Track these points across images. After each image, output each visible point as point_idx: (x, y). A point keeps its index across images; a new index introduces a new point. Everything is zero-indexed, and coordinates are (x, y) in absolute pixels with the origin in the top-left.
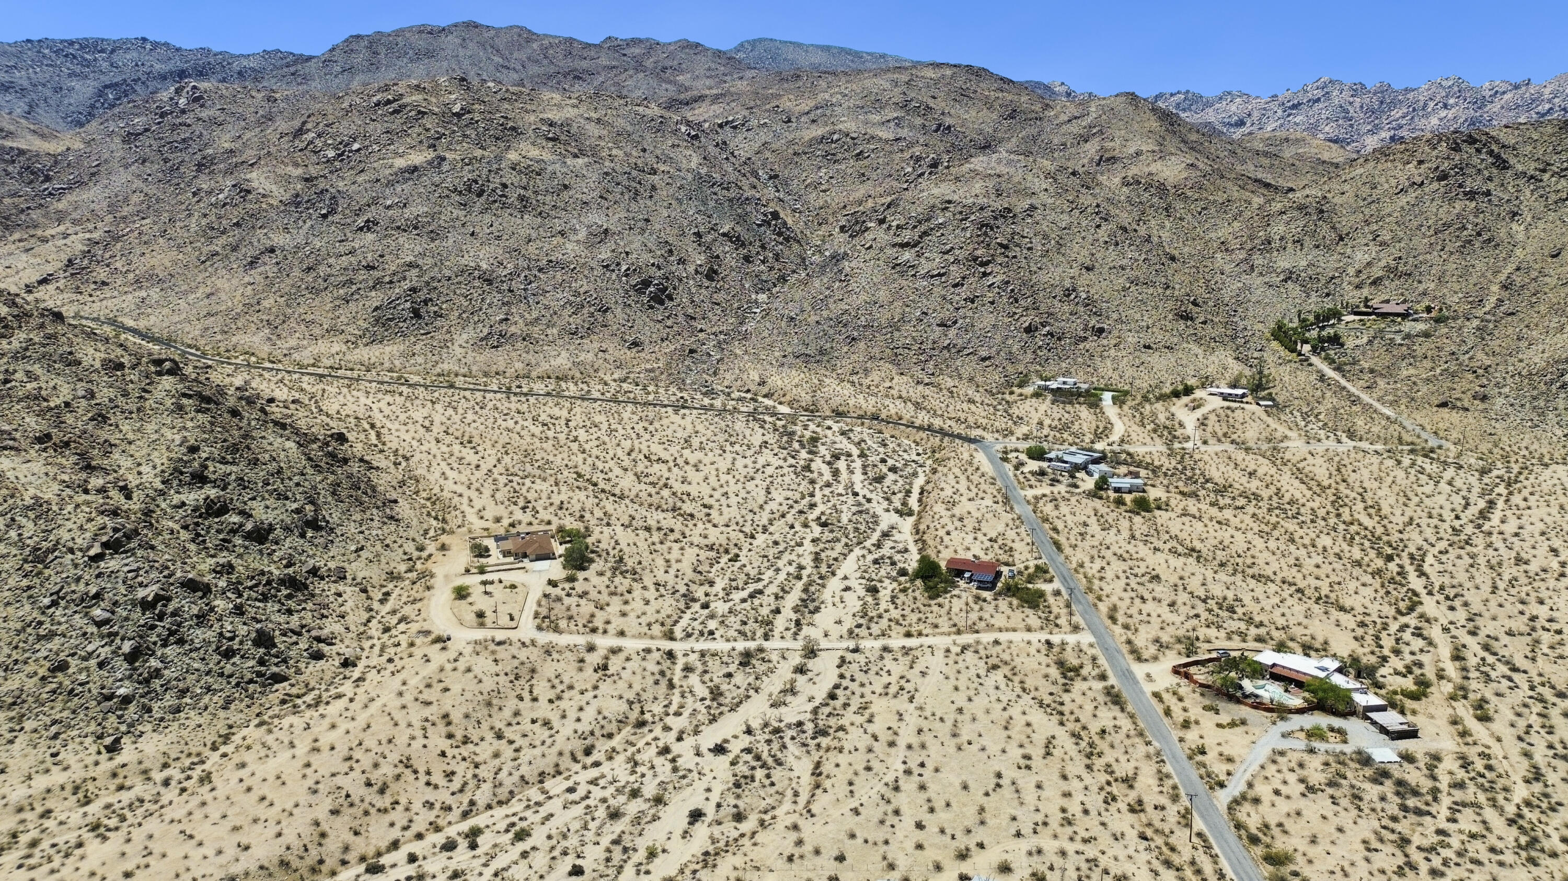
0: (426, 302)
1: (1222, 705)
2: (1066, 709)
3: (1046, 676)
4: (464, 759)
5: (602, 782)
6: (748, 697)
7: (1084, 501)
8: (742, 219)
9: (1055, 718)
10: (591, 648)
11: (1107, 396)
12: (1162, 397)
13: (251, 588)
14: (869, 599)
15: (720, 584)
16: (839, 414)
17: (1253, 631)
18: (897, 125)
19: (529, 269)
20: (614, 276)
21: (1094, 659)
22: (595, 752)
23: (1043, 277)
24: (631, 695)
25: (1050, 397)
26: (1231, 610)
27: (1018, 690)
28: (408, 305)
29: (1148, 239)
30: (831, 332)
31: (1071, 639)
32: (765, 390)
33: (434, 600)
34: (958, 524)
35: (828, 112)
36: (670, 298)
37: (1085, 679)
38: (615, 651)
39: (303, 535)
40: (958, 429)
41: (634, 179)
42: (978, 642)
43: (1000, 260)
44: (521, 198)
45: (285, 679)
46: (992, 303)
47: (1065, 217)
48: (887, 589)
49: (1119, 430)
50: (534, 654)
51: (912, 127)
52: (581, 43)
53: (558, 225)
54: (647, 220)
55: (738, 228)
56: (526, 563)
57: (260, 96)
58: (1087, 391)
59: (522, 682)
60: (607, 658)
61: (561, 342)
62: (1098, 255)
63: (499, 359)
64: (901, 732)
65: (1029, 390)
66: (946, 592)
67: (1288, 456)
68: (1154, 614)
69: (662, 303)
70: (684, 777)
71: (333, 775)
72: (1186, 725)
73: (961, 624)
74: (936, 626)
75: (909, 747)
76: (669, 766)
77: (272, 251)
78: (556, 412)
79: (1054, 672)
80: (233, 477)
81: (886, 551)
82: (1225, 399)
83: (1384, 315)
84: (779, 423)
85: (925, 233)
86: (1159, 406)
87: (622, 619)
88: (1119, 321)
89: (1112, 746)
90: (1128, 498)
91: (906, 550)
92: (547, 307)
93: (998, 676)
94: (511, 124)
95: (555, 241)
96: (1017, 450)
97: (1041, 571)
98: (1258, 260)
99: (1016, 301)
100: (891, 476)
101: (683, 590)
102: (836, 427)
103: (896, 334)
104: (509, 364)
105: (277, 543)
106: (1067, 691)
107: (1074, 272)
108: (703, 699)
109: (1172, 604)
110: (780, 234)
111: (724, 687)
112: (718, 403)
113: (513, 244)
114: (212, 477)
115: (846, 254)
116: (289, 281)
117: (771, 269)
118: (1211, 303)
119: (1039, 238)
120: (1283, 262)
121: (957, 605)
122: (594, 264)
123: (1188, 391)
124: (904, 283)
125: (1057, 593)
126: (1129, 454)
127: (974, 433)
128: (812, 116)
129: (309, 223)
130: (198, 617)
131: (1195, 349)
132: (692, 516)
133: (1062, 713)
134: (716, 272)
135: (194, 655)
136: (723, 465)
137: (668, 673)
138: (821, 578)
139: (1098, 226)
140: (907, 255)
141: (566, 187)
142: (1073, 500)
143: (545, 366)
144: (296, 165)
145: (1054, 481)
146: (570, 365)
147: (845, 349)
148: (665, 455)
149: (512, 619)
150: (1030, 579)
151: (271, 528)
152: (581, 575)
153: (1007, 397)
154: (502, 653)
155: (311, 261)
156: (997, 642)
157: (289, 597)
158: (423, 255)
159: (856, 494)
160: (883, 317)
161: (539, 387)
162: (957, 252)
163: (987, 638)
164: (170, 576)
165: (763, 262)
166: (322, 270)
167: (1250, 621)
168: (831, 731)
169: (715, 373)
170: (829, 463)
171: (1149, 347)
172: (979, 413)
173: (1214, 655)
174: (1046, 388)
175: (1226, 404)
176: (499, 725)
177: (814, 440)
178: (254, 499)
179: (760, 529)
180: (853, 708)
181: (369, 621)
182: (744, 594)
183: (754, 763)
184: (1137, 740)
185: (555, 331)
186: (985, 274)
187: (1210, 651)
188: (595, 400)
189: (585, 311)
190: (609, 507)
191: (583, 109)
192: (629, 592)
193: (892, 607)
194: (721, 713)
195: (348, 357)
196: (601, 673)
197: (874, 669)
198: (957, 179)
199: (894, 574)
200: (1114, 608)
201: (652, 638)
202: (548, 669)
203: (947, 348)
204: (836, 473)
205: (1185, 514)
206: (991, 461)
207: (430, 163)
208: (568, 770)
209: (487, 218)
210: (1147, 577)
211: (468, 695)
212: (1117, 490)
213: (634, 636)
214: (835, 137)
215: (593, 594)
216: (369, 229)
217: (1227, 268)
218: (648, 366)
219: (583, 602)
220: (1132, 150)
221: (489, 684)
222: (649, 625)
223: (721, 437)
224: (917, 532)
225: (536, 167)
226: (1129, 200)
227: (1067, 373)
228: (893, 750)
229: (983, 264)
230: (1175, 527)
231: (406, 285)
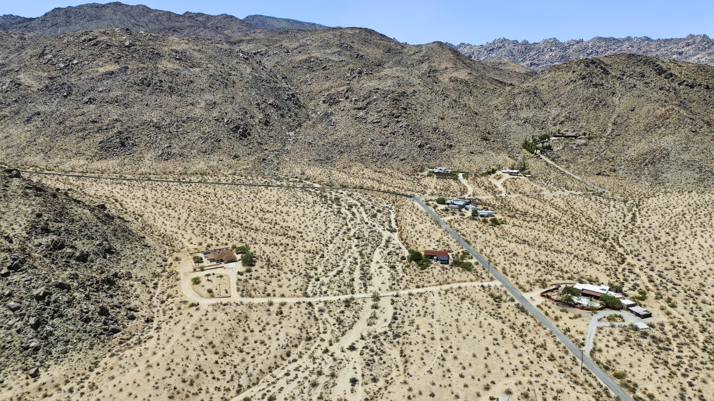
0: (127, 139)
1: (568, 309)
2: (503, 315)
3: (488, 302)
4: (227, 364)
5: (301, 369)
6: (356, 322)
7: (470, 221)
8: (277, 97)
9: (500, 320)
10: (271, 304)
11: (460, 175)
12: (483, 175)
13: (90, 286)
14: (393, 271)
15: (320, 269)
16: (344, 187)
17: (566, 276)
18: (339, 54)
19: (177, 121)
20: (221, 124)
21: (505, 292)
22: (292, 354)
23: (423, 122)
24: (299, 325)
25: (435, 176)
26: (552, 266)
27: (478, 309)
28: (118, 140)
29: (465, 106)
30: (331, 149)
31: (492, 284)
32: (305, 177)
33: (182, 285)
34: (420, 234)
35: (306, 48)
36: (249, 134)
37: (505, 302)
38: (283, 304)
39: (105, 257)
40: (402, 192)
41: (224, 78)
42: (451, 288)
43: (404, 115)
44: (170, 87)
45: (119, 331)
46: (403, 135)
47: (429, 96)
48: (399, 267)
49: (470, 190)
50: (244, 309)
51: (346, 56)
52: (175, 14)
53: (190, 100)
54: (233, 98)
55: (277, 101)
56: (223, 264)
57: (16, 37)
58: (451, 173)
59: (242, 323)
60: (280, 308)
61: (199, 157)
62: (445, 113)
63: (170, 165)
64: (434, 332)
65: (426, 173)
66: (428, 266)
67: (545, 198)
68: (522, 270)
69: (246, 137)
70: (340, 363)
71: (164, 378)
72: (556, 319)
73: (441, 280)
74: (429, 282)
75: (441, 339)
76: (331, 358)
77: (39, 114)
78: (207, 190)
79: (491, 300)
80: (63, 229)
81: (391, 249)
82: (510, 174)
83: (568, 137)
84: (318, 192)
85: (368, 103)
86: (483, 178)
87: (280, 289)
88: (458, 141)
89: (530, 331)
90: (489, 219)
91: (400, 248)
92: (189, 140)
93: (466, 303)
94: (156, 52)
95: (189, 108)
96: (431, 200)
97: (465, 254)
98: (512, 114)
99: (413, 133)
100: (379, 215)
101: (304, 273)
102: (345, 193)
103: (361, 149)
104: (176, 167)
105: (93, 262)
106: (499, 308)
107: (436, 120)
108: (334, 325)
109: (527, 265)
110: (296, 104)
111: (342, 318)
112: (285, 183)
113: (168, 109)
114: (52, 229)
115: (331, 113)
116: (49, 129)
117: (294, 120)
118: (495, 133)
119: (419, 105)
120: (523, 115)
121: (436, 272)
122: (210, 118)
123: (494, 171)
124: (361, 126)
125: (477, 264)
126: (479, 200)
127: (409, 193)
128: (298, 50)
129: (57, 100)
130: (67, 302)
131: (492, 153)
132: (294, 237)
133: (501, 318)
134: (268, 122)
135: (69, 322)
136: (300, 213)
137: (312, 313)
138: (367, 263)
139: (444, 100)
140: (361, 113)
141: (192, 82)
142: (465, 221)
143: (193, 169)
144: (44, 71)
145: (453, 214)
146: (206, 168)
147: (338, 157)
148: (270, 209)
149: (227, 292)
150: (463, 258)
151: (88, 255)
152: (253, 269)
153: (417, 177)
154: (228, 309)
155: (61, 119)
156: (460, 288)
157: (109, 289)
158: (122, 115)
159: (367, 223)
160: (353, 141)
161: (193, 178)
162: (384, 112)
163: (455, 286)
164: (49, 282)
165: (290, 117)
166: (68, 123)
167: (562, 271)
168: (401, 335)
169: (278, 170)
170: (348, 210)
171: (472, 153)
172: (408, 184)
173: (554, 287)
174: (433, 172)
175: (512, 177)
176: (239, 345)
177: (337, 199)
178: (75, 240)
179: (328, 242)
180: (407, 323)
181: (151, 298)
182: (334, 272)
183: (372, 353)
184: (539, 328)
185: (195, 151)
186: (398, 122)
187: (552, 285)
188: (225, 184)
189: (209, 141)
190: (254, 235)
191: (191, 45)
192: (279, 275)
193: (405, 274)
194: (346, 330)
195: (90, 167)
196: (280, 316)
197: (409, 304)
198: (380, 79)
199: (399, 259)
200: (504, 269)
201: (298, 297)
202: (253, 316)
203: (385, 155)
204: (353, 214)
205: (514, 225)
206: (422, 205)
207: (120, 70)
208: (282, 364)
209: (154, 97)
210: (511, 254)
211: (219, 332)
212: (482, 216)
213: (289, 297)
214: (312, 60)
215: (262, 277)
216: (91, 103)
217: (499, 118)
218: (244, 167)
219: (258, 281)
220: (443, 67)
221: (227, 326)
222: (295, 290)
223: (294, 200)
224: (402, 239)
225: (176, 72)
226: (454, 88)
227: (440, 165)
228: (434, 342)
229: (397, 117)
230: (513, 230)
231: (116, 130)
